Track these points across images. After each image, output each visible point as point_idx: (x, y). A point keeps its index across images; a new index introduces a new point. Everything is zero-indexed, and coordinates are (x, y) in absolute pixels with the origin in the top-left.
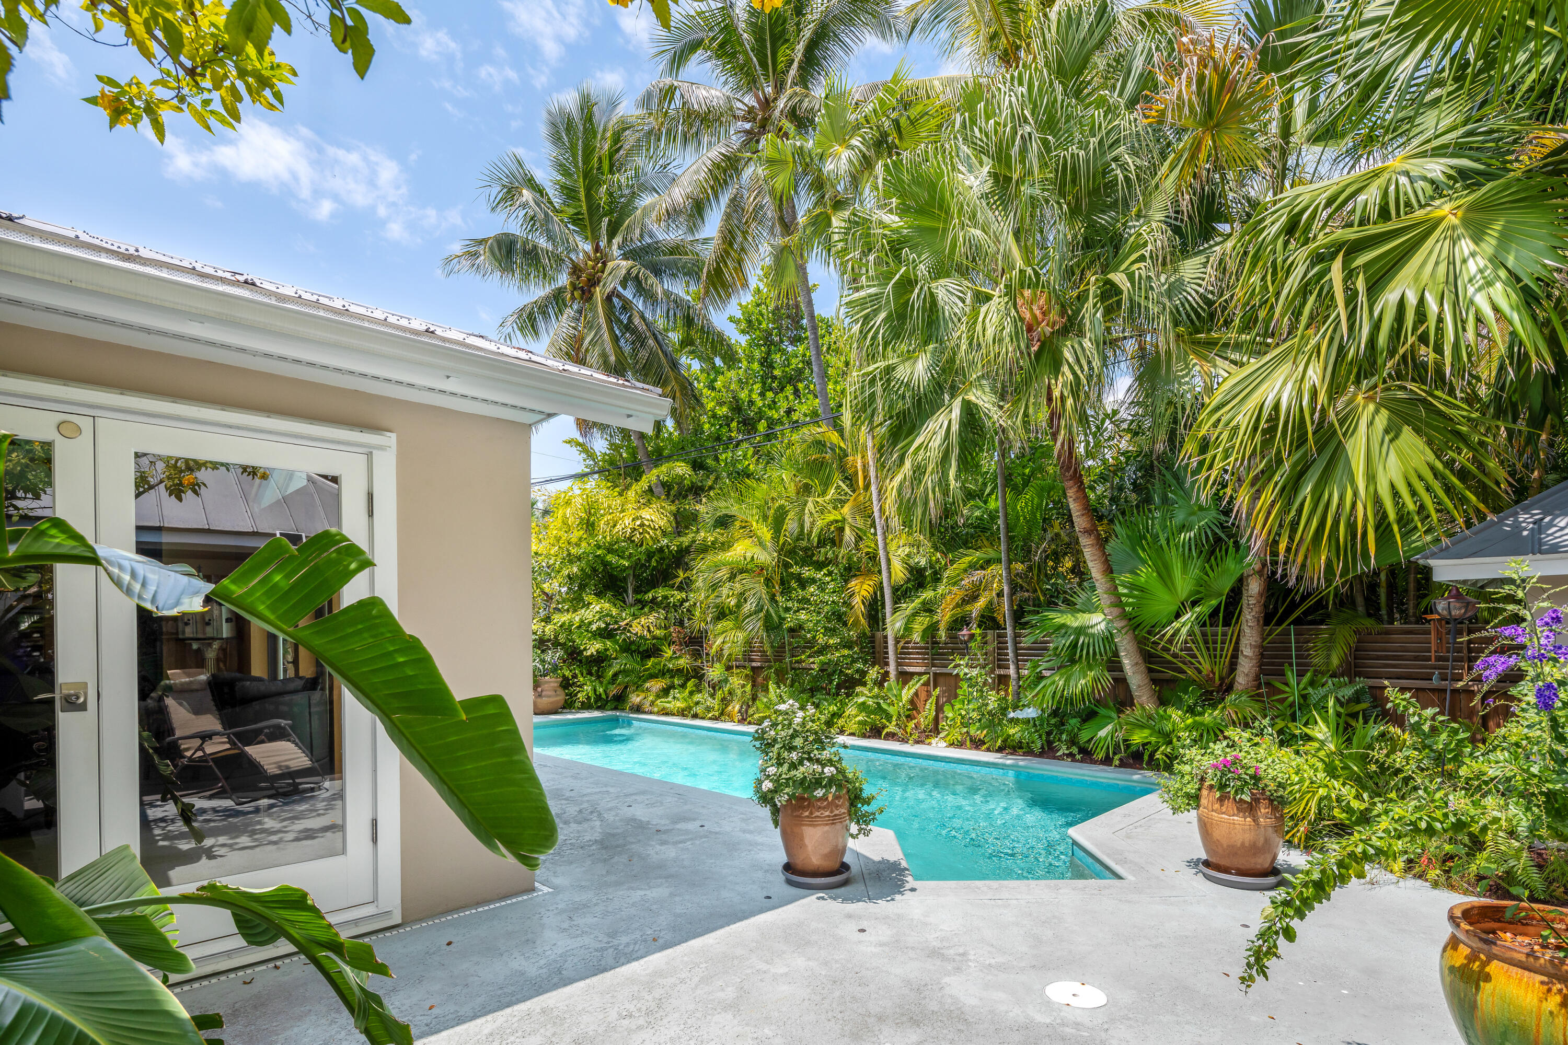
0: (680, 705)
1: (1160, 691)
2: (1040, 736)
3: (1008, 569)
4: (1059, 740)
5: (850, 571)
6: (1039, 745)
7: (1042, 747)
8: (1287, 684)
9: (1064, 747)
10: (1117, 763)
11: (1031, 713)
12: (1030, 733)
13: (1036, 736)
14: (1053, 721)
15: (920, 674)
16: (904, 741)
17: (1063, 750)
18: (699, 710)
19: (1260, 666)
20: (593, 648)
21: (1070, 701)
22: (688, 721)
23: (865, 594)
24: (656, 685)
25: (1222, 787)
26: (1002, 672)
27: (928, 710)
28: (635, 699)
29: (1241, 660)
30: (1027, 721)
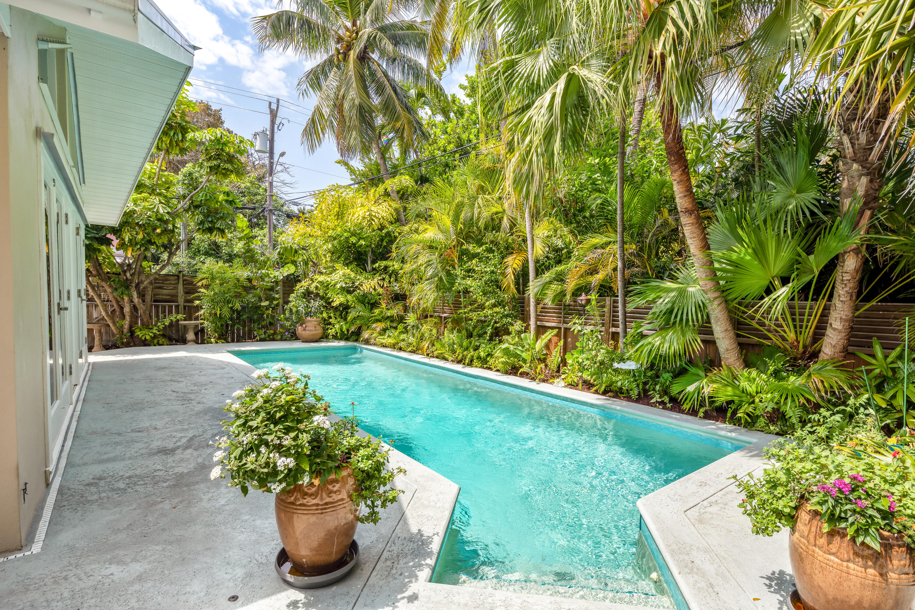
0: (391, 341)
1: (746, 355)
2: (638, 386)
3: (623, 249)
4: (654, 389)
5: (509, 250)
6: (636, 392)
7: (639, 394)
8: (874, 356)
9: (658, 396)
10: (701, 414)
11: (631, 365)
12: (630, 383)
13: (634, 385)
14: (649, 374)
15: (553, 328)
16: (533, 379)
17: (657, 398)
18: (402, 344)
19: (848, 339)
20: (338, 300)
21: (664, 358)
22: (395, 353)
23: (515, 266)
24: (380, 326)
25: (833, 518)
26: (613, 330)
27: (555, 358)
28: (366, 335)
29: (829, 331)
30: (628, 372)
